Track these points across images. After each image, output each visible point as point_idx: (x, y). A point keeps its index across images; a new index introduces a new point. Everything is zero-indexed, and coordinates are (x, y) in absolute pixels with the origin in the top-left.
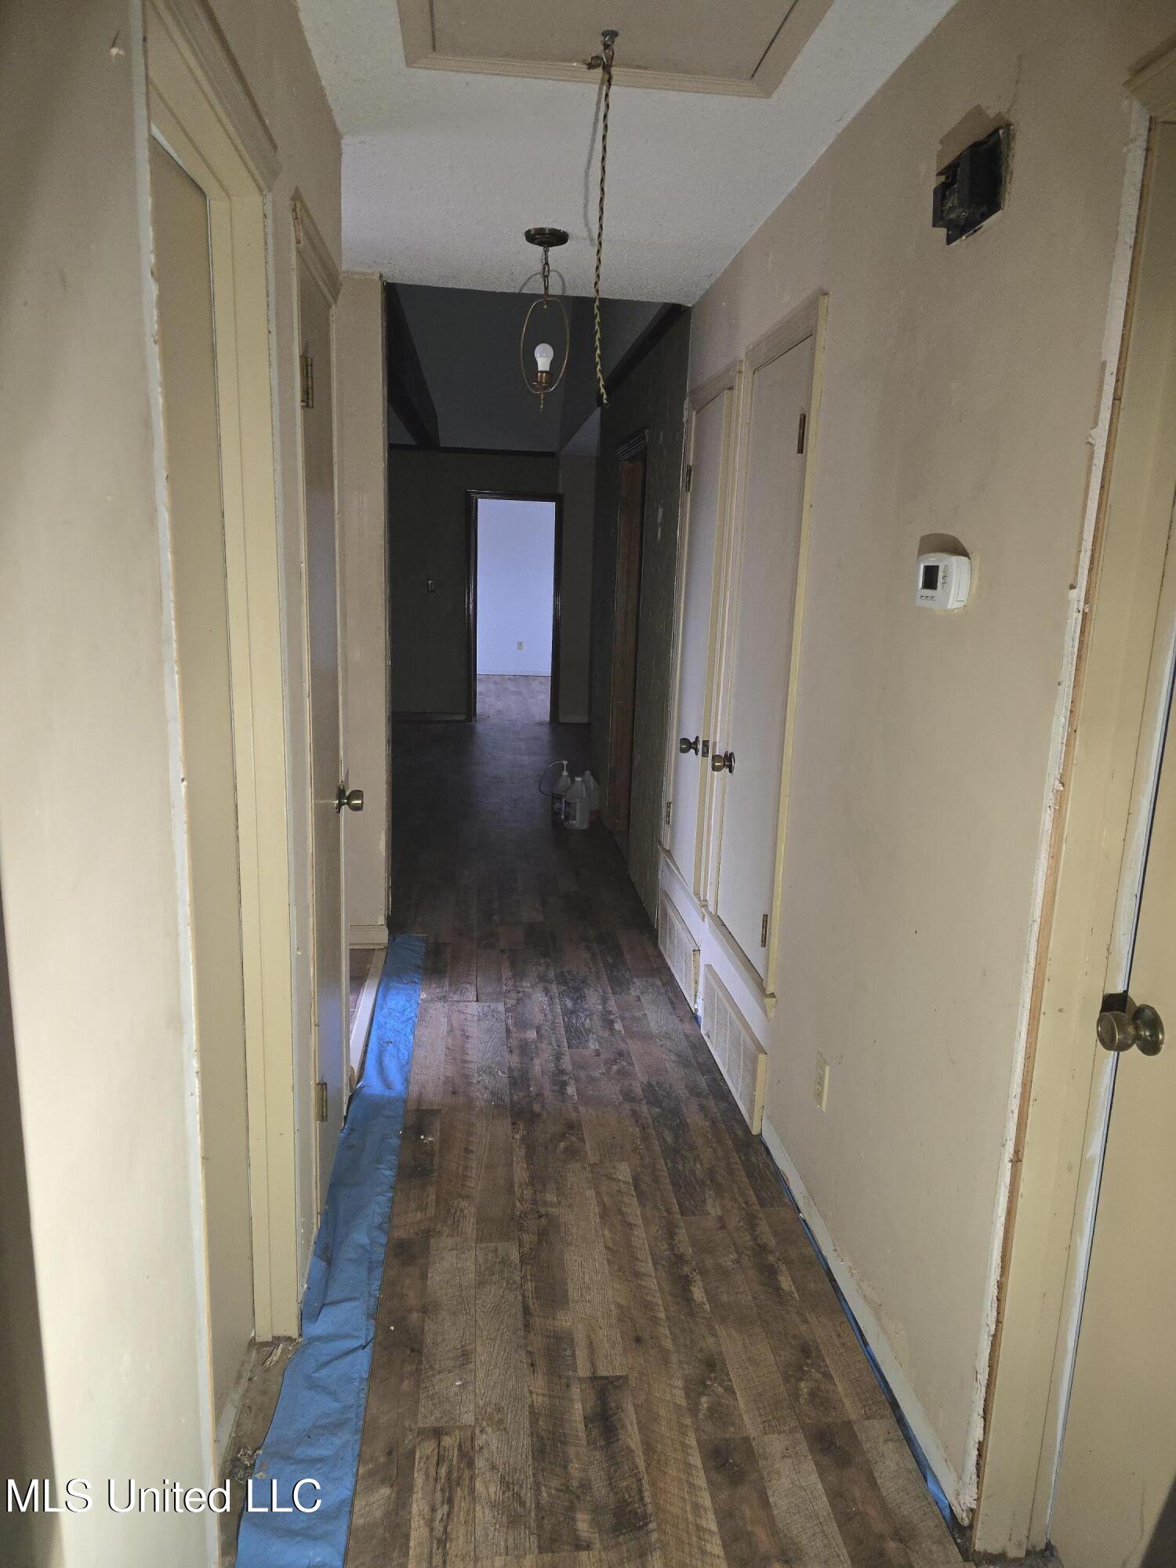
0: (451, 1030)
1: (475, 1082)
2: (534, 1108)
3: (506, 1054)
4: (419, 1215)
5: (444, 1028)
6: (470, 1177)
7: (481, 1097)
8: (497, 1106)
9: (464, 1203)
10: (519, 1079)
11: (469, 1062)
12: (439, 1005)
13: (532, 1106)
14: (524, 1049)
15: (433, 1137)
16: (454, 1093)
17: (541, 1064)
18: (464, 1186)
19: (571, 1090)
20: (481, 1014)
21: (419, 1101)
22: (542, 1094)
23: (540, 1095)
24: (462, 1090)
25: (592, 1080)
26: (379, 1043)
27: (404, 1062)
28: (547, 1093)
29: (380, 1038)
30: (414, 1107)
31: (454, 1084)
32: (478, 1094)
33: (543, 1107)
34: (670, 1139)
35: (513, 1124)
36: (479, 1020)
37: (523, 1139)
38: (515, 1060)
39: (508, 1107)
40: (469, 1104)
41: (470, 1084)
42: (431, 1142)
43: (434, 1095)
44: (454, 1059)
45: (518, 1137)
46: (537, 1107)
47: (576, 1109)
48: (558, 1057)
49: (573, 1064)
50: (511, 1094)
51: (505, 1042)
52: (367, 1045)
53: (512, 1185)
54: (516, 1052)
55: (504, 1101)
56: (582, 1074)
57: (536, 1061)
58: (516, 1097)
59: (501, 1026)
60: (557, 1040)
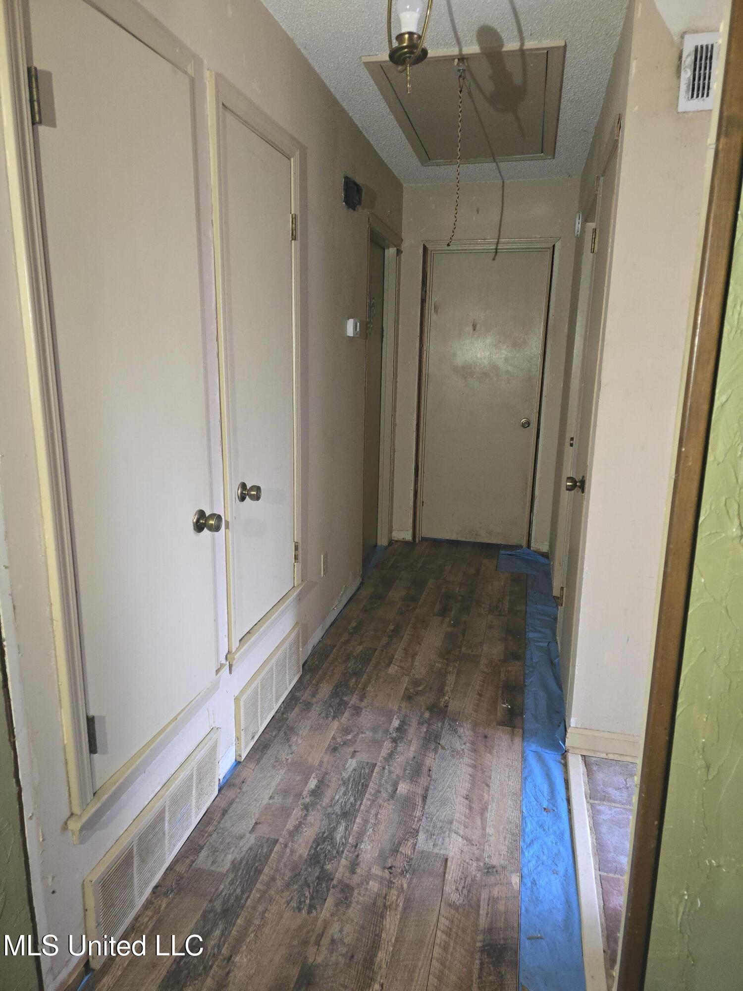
0: (484, 810)
1: (468, 744)
2: (428, 714)
3: (434, 769)
4: (510, 668)
5: (490, 815)
6: (480, 681)
7: (465, 731)
8: (455, 721)
9: (485, 670)
10: (432, 740)
11: (470, 766)
12: (495, 861)
13: (430, 716)
14: (416, 770)
15: (502, 707)
16: (486, 737)
17: (409, 751)
18: (485, 678)
19: (396, 723)
20: (447, 832)
21: (513, 735)
22: (419, 723)
23: (420, 723)
24: (480, 738)
25: (374, 729)
26: (557, 808)
27: (529, 780)
28: (414, 724)
29: (558, 816)
30: (517, 730)
31: (486, 746)
32: (467, 733)
33: (422, 714)
34: (353, 680)
35: (447, 706)
36: (451, 822)
37: (444, 695)
38: (430, 760)
39: (447, 718)
40: (475, 725)
41: (473, 743)
42: (504, 704)
43: (502, 738)
44: (483, 772)
45: (446, 698)
46: (427, 715)
47: (400, 708)
48: (391, 756)
49: (381, 747)
50: (442, 728)
51: (432, 783)
52: (570, 811)
53: (458, 673)
54: (425, 769)
55: (449, 724)
56: (379, 736)
57: (411, 755)
58: (440, 725)
59: (429, 808)
60: (382, 776)
